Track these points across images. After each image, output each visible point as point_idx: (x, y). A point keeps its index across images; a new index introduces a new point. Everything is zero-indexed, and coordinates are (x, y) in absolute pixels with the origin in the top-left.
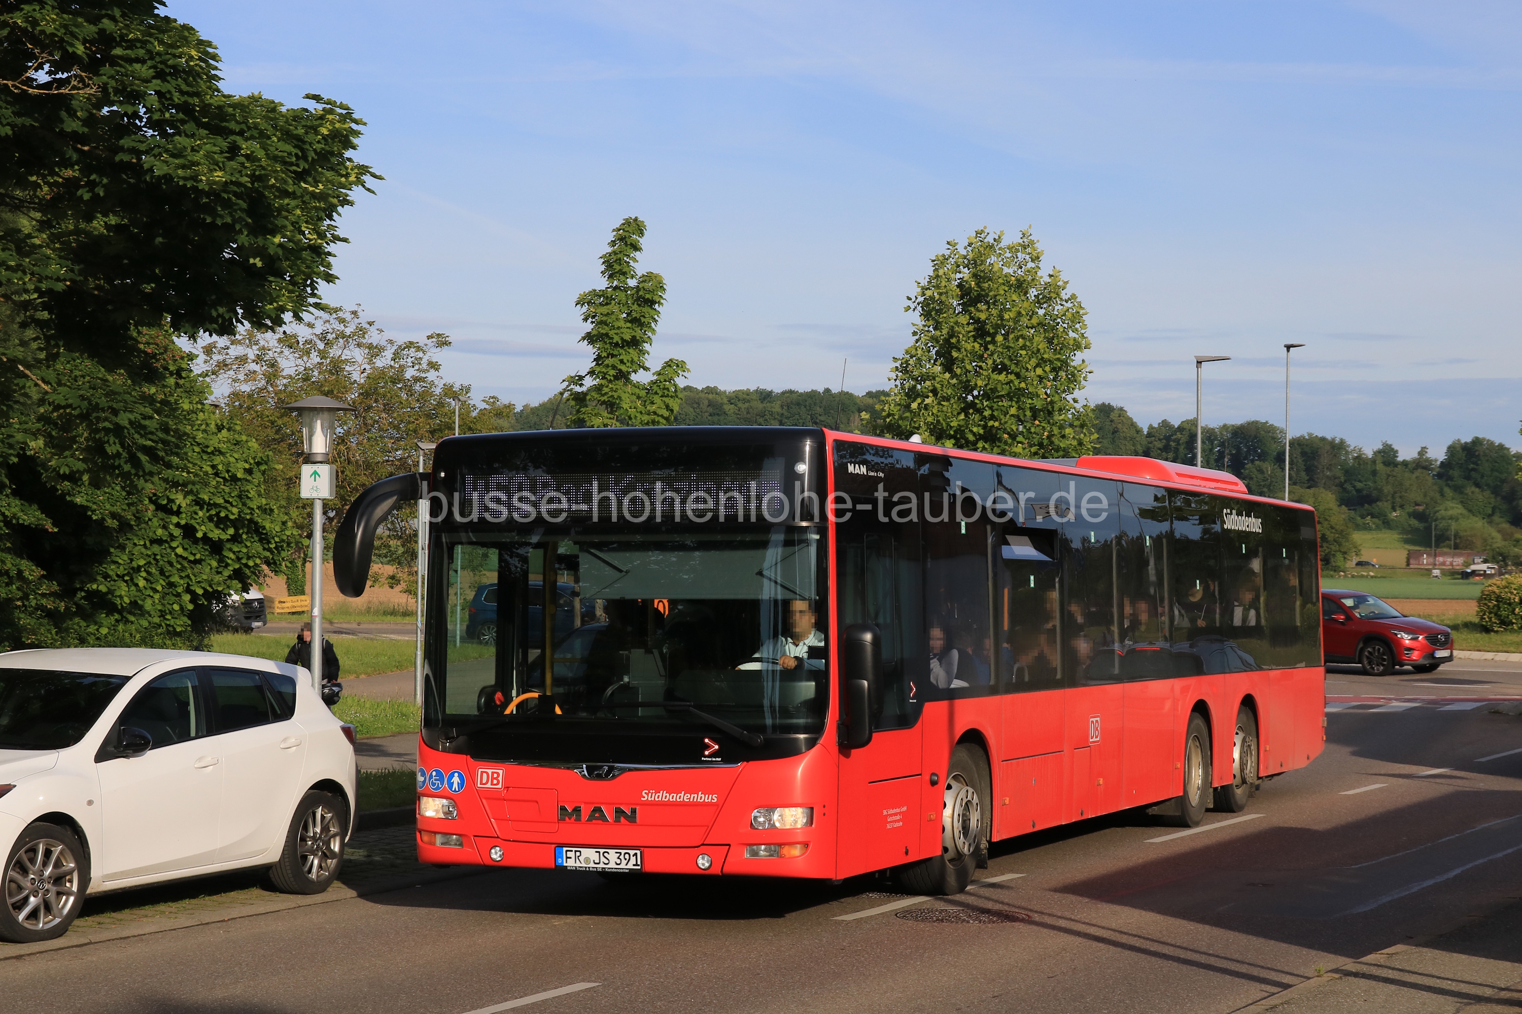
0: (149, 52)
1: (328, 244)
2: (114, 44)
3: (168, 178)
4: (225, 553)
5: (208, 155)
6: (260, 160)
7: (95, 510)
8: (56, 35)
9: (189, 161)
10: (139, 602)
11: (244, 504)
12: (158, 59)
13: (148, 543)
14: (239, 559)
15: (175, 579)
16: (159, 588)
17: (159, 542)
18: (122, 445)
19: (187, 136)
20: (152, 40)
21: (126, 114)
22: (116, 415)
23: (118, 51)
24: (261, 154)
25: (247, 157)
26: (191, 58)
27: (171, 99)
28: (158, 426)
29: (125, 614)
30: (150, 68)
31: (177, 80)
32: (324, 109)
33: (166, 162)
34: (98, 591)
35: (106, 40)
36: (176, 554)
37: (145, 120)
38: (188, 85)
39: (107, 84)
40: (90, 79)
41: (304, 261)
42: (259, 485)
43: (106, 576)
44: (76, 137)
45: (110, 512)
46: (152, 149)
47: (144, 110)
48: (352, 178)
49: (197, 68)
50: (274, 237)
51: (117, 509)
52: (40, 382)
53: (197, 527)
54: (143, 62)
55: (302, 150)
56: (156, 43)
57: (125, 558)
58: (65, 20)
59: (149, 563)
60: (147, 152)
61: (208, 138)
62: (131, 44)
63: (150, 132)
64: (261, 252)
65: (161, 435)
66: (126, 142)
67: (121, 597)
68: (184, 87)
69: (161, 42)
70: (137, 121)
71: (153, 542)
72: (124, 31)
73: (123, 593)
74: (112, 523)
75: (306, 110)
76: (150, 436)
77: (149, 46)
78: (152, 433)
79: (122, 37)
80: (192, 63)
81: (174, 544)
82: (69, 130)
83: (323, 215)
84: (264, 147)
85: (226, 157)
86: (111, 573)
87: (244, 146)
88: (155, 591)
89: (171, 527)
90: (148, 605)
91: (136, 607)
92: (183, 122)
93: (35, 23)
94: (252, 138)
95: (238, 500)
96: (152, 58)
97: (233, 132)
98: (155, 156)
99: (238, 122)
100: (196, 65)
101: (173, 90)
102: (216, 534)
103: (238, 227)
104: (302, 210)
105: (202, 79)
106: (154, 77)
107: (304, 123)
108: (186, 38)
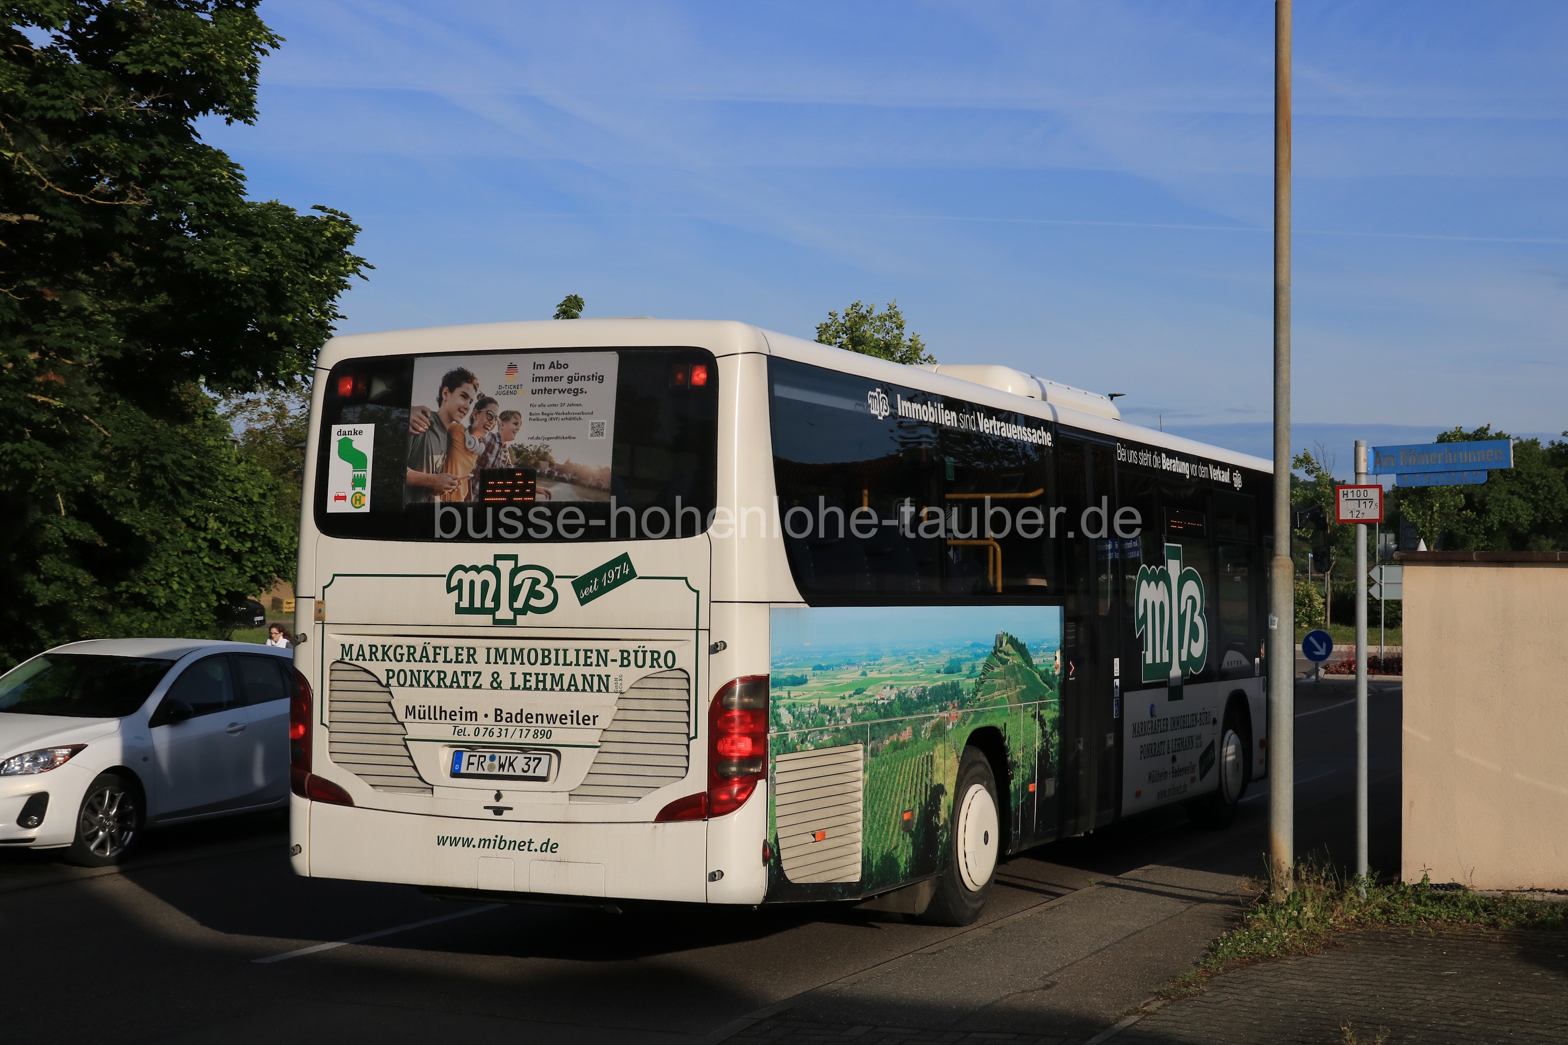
0: (190, 172)
1: (330, 320)
2: (162, 165)
3: (205, 271)
4: (244, 563)
5: (236, 253)
6: (277, 256)
7: (138, 528)
8: (118, 160)
9: (222, 258)
10: (175, 602)
11: (259, 523)
12: (196, 177)
13: (181, 555)
14: (255, 567)
15: (203, 583)
16: (190, 590)
17: (190, 552)
18: (167, 479)
19: (219, 237)
20: (192, 162)
21: (171, 220)
22: (162, 456)
23: (165, 171)
24: (278, 252)
25: (267, 253)
26: (223, 177)
27: (207, 209)
28: (195, 464)
29: (162, 612)
30: (191, 184)
31: (211, 194)
32: (328, 217)
33: (202, 257)
34: (140, 594)
35: (155, 163)
36: (204, 563)
37: (186, 224)
38: (220, 198)
39: (156, 196)
40: (143, 192)
41: (310, 333)
42: (271, 508)
43: (146, 581)
44: (131, 237)
45: (150, 529)
46: (193, 247)
47: (186, 217)
48: (350, 268)
49: (227, 185)
50: (287, 316)
51: (156, 527)
52: (102, 429)
53: (221, 541)
54: (184, 179)
55: (310, 249)
56: (195, 165)
57: (162, 566)
58: (124, 147)
59: (181, 570)
60: (188, 250)
61: (236, 239)
62: (175, 166)
63: (191, 234)
64: (277, 328)
65: (198, 471)
66: (171, 242)
67: (158, 597)
68: (217, 200)
69: (199, 164)
70: (180, 225)
71: (184, 552)
72: (170, 156)
73: (160, 594)
74: (151, 538)
75: (314, 217)
76: (189, 472)
77: (190, 168)
78: (190, 470)
79: (169, 160)
80: (223, 181)
81: (202, 555)
82: (126, 232)
83: (327, 297)
84: (281, 247)
85: (251, 256)
86: (150, 578)
87: (265, 246)
88: (187, 592)
89: (200, 541)
90: (181, 604)
91: (171, 606)
92: (215, 226)
93: (101, 149)
94: (272, 240)
95: (254, 518)
96: (192, 176)
97: (256, 235)
98: (194, 253)
99: (259, 227)
100: (227, 182)
101: (209, 202)
102: (236, 547)
103: (259, 309)
104: (309, 293)
105: (231, 193)
106: (193, 192)
107: (311, 227)
108: (219, 162)
